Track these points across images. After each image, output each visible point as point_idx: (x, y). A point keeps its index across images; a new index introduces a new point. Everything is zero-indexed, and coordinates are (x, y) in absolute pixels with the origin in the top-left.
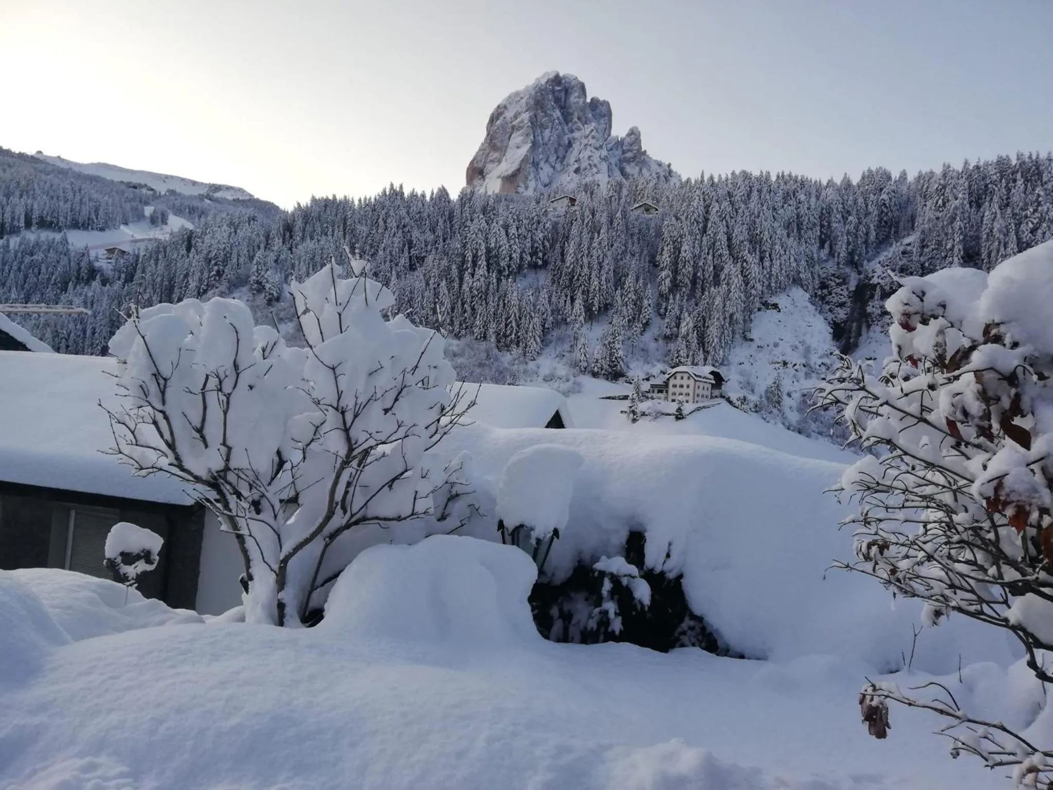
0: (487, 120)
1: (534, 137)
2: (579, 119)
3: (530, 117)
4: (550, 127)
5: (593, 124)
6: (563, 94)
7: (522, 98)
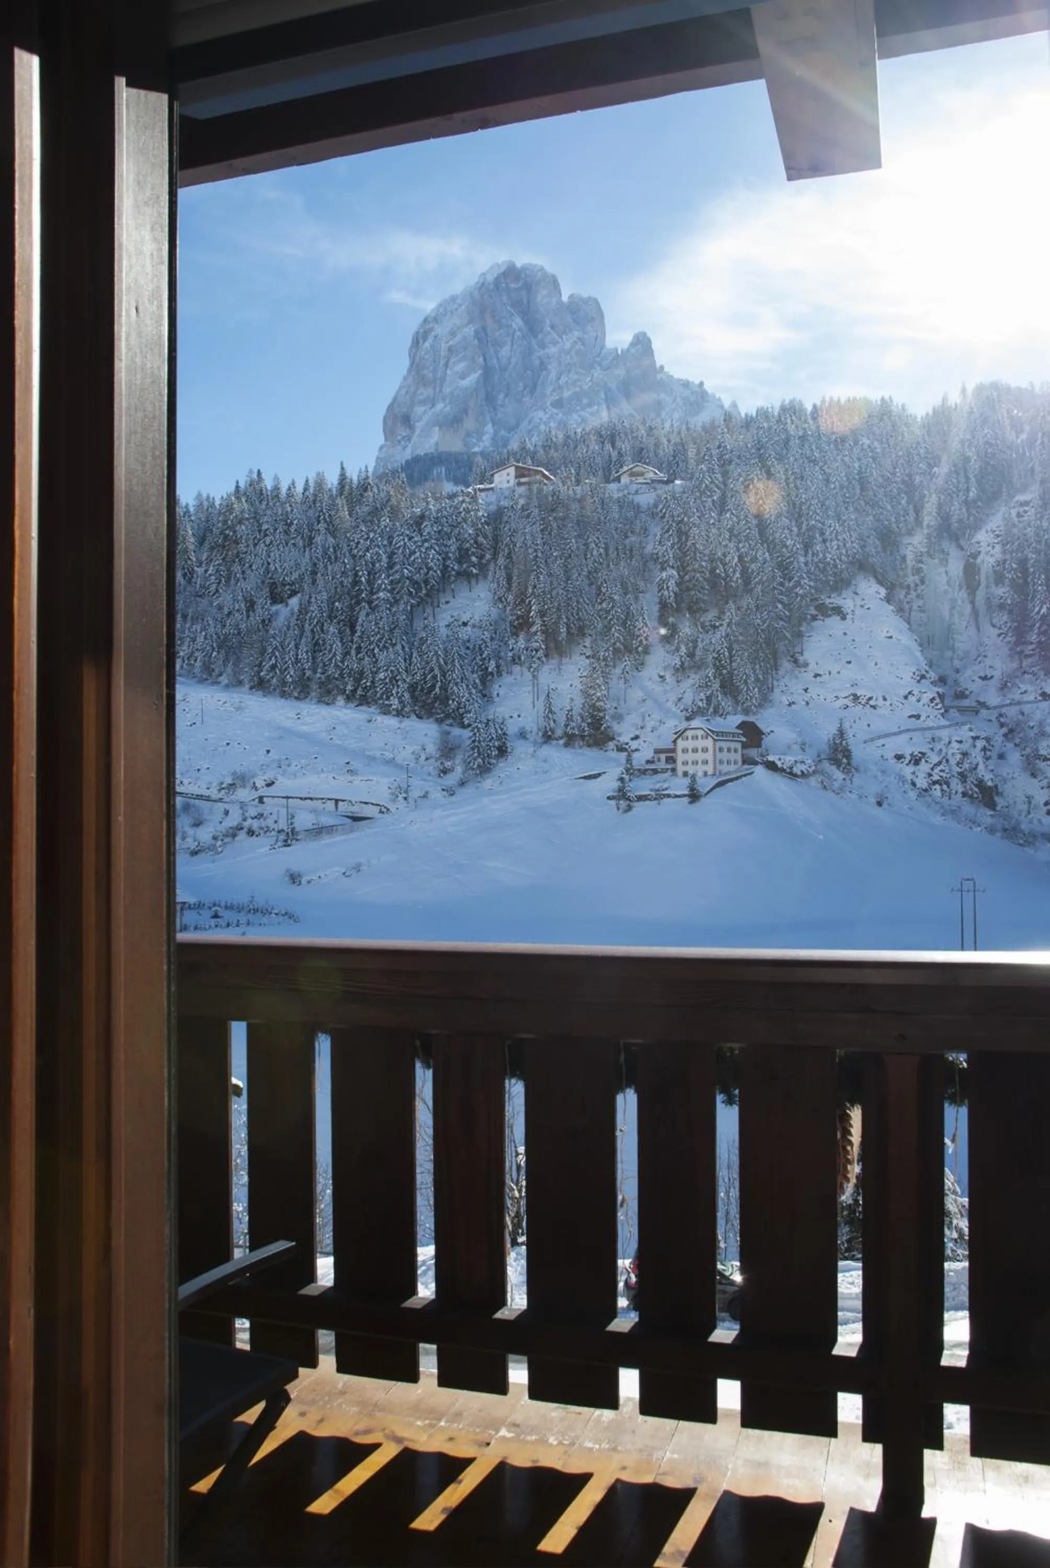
0: (409, 342)
1: (485, 360)
2: (552, 327)
3: (476, 332)
4: (509, 343)
5: (576, 333)
6: (524, 293)
7: (460, 305)
